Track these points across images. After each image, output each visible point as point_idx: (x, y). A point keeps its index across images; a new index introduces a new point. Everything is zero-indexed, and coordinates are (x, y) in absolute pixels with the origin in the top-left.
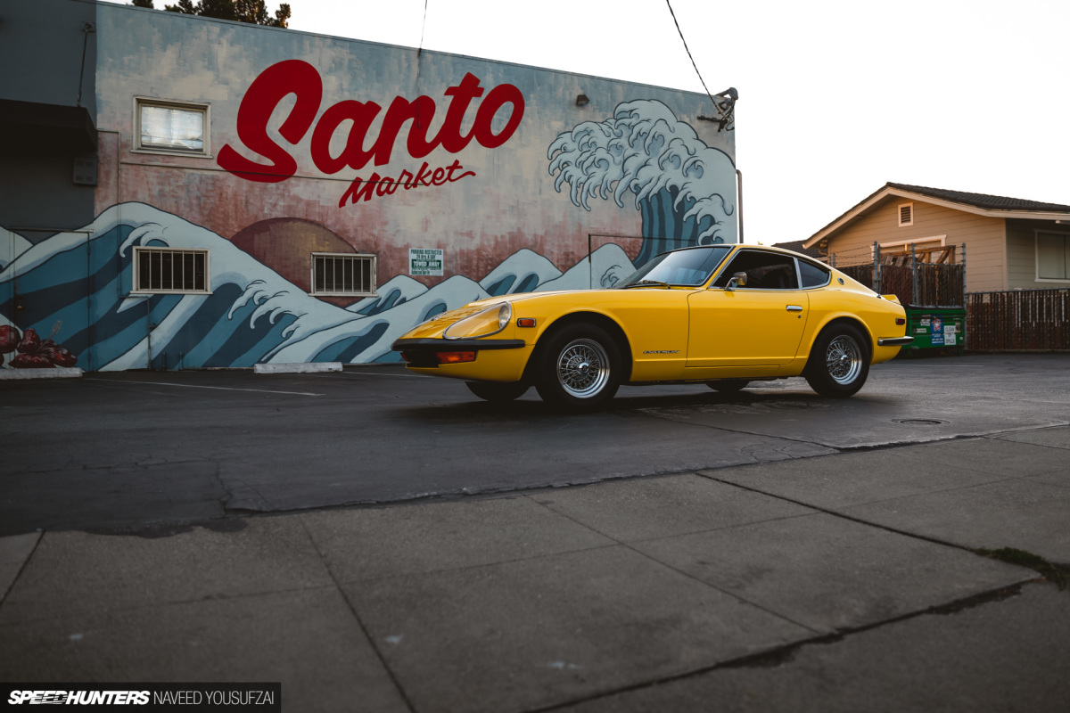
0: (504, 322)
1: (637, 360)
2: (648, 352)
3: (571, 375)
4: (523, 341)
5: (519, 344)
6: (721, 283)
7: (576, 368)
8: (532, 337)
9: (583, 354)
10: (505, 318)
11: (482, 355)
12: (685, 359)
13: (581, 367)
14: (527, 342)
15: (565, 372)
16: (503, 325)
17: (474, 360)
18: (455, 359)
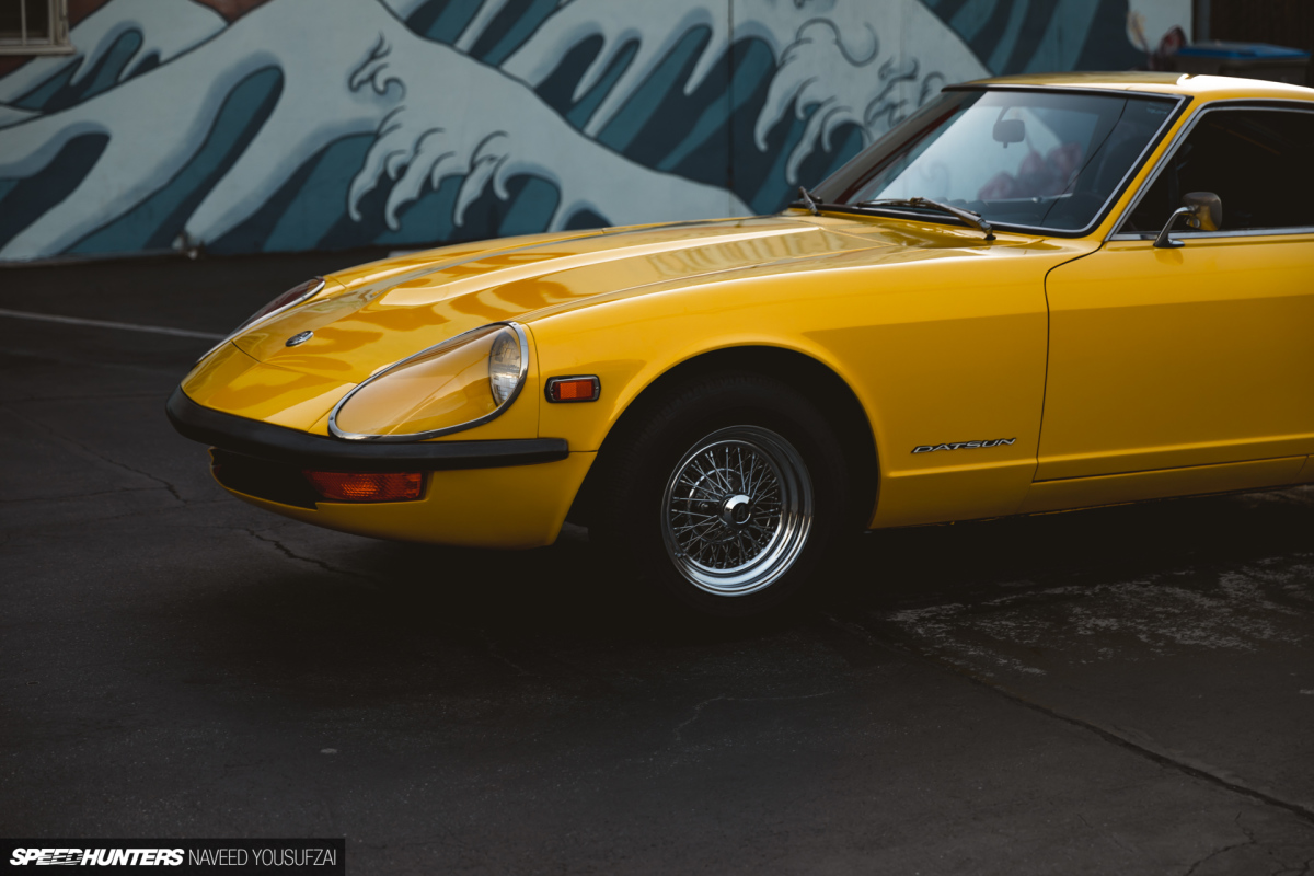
0: (507, 380)
1: (894, 474)
2: (924, 449)
3: (700, 530)
4: (562, 442)
5: (553, 451)
6: (1150, 220)
7: (718, 509)
8: (590, 429)
9: (734, 463)
10: (510, 369)
11: (446, 488)
12: (1033, 461)
13: (731, 504)
14: (575, 442)
15: (682, 521)
16: (506, 396)
17: (421, 496)
18: (366, 488)
